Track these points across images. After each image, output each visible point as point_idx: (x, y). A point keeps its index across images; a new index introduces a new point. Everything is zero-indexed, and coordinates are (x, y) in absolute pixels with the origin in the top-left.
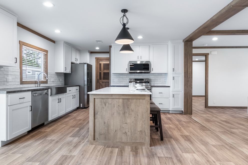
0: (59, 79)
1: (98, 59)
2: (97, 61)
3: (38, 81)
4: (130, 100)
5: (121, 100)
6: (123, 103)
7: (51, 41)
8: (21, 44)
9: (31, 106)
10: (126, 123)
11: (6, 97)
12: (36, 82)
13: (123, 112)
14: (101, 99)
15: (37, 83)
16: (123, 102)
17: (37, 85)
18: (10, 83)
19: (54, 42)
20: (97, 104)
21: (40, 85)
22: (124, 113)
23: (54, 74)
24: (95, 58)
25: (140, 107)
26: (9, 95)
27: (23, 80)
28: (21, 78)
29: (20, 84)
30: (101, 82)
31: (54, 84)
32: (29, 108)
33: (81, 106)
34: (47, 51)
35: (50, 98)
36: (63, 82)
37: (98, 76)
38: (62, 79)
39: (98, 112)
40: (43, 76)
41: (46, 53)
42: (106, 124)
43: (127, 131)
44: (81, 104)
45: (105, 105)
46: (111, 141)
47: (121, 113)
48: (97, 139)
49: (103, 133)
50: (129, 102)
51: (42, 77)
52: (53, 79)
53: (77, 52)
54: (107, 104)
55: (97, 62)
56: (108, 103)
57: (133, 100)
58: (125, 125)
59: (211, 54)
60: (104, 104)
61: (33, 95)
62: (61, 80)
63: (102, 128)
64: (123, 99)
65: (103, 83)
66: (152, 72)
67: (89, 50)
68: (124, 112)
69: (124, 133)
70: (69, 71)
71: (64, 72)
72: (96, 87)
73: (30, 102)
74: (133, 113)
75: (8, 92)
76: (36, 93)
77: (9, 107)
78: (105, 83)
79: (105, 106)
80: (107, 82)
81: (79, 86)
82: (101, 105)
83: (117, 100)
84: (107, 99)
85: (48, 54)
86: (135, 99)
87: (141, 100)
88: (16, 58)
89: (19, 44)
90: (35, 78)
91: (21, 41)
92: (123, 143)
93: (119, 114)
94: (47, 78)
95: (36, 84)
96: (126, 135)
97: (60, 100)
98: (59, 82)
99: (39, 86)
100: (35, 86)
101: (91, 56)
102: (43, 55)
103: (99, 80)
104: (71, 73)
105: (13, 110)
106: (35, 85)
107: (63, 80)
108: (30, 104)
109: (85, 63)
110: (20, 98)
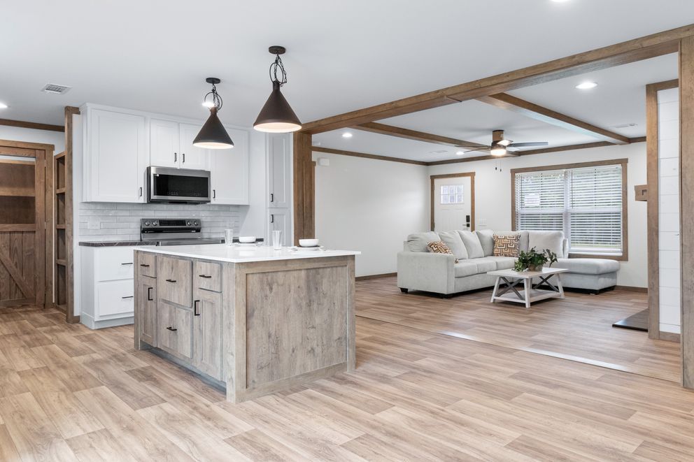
4: (321, 271)
5: (303, 273)
6: (308, 281)
10: (313, 327)
13: (308, 301)
14: (261, 276)
16: (308, 276)
20: (252, 290)
22: (309, 304)
25: (338, 284)
39: (254, 311)
42: (273, 337)
43: (315, 346)
45: (271, 289)
46: (285, 378)
47: (305, 303)
48: (254, 381)
49: (265, 362)
50: (319, 276)
54: (275, 287)
56: (276, 284)
57: (325, 270)
58: (312, 330)
59: (319, 164)
60: (268, 288)
63: (264, 350)
64: (307, 269)
66: (213, 202)
68: (310, 301)
69: (310, 352)
74: (325, 300)
79: (271, 292)
82: (262, 289)
83: (295, 273)
84: (273, 274)
86: (329, 267)
87: (339, 269)
92: (309, 374)
93: (300, 306)
96: (314, 355)
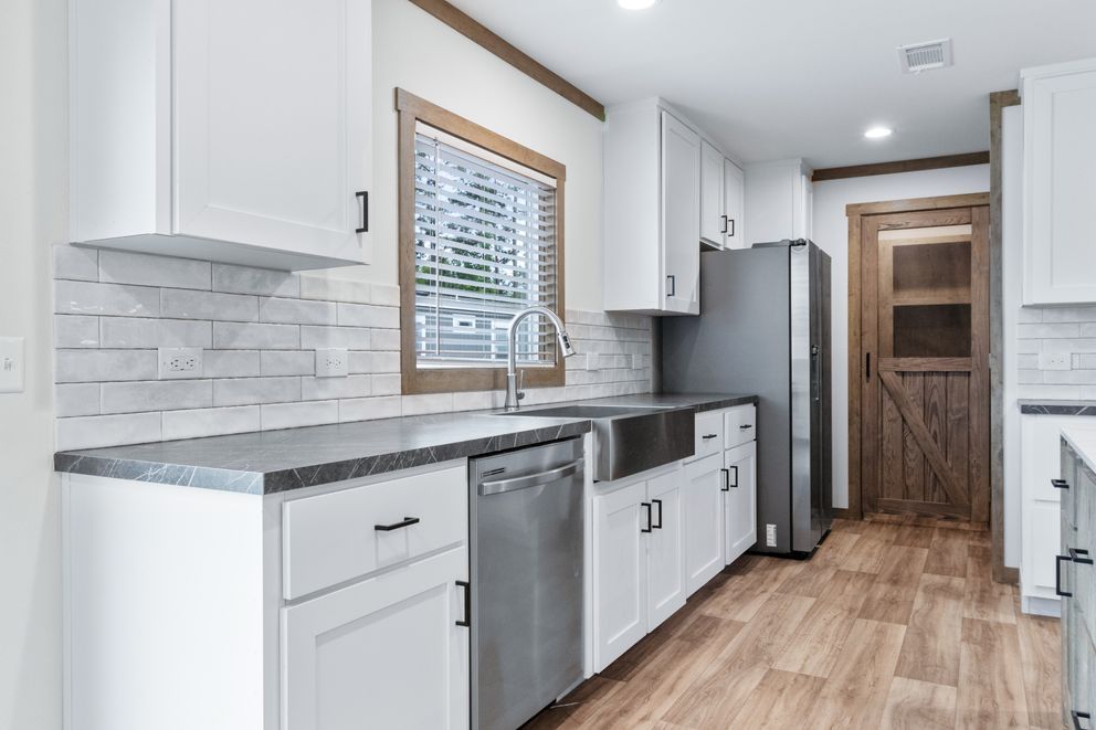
0: (628, 356)
1: (864, 220)
2: (857, 230)
3: (509, 366)
7: (580, 104)
8: (409, 111)
9: (467, 586)
11: (266, 527)
12: (496, 373)
15: (501, 379)
17: (501, 396)
18: (336, 388)
19: (596, 108)
21: (520, 396)
23: (602, 320)
24: (848, 207)
26: (288, 506)
27: (418, 366)
28: (408, 353)
29: (403, 393)
30: (888, 376)
31: (601, 387)
32: (452, 604)
33: (771, 541)
34: (557, 170)
35: (596, 500)
36: (650, 374)
37: (865, 329)
38: (642, 357)
40: (536, 339)
41: (553, 183)
44: (771, 529)
51: (533, 344)
52: (596, 354)
53: (729, 178)
55: (856, 238)
61: (480, 488)
62: (636, 361)
65: (908, 378)
67: (803, 160)
70: (689, 300)
71: (664, 309)
72: (857, 404)
73: (456, 545)
75: (280, 482)
76: (502, 470)
77: (285, 611)
78: (919, 379)
80: (938, 373)
81: (755, 400)
85: (567, 185)
88: (365, 194)
89: (395, 114)
90: (488, 348)
91: (407, 93)
94: (568, 346)
95: (495, 387)
97: (655, 507)
98: (626, 376)
99: (513, 402)
100: (494, 401)
101: (814, 195)
102: (536, 196)
103: (873, 356)
104: (698, 313)
105: (321, 639)
106: (490, 392)
107: (650, 363)
108: (457, 565)
109: (792, 244)
110: (378, 528)
